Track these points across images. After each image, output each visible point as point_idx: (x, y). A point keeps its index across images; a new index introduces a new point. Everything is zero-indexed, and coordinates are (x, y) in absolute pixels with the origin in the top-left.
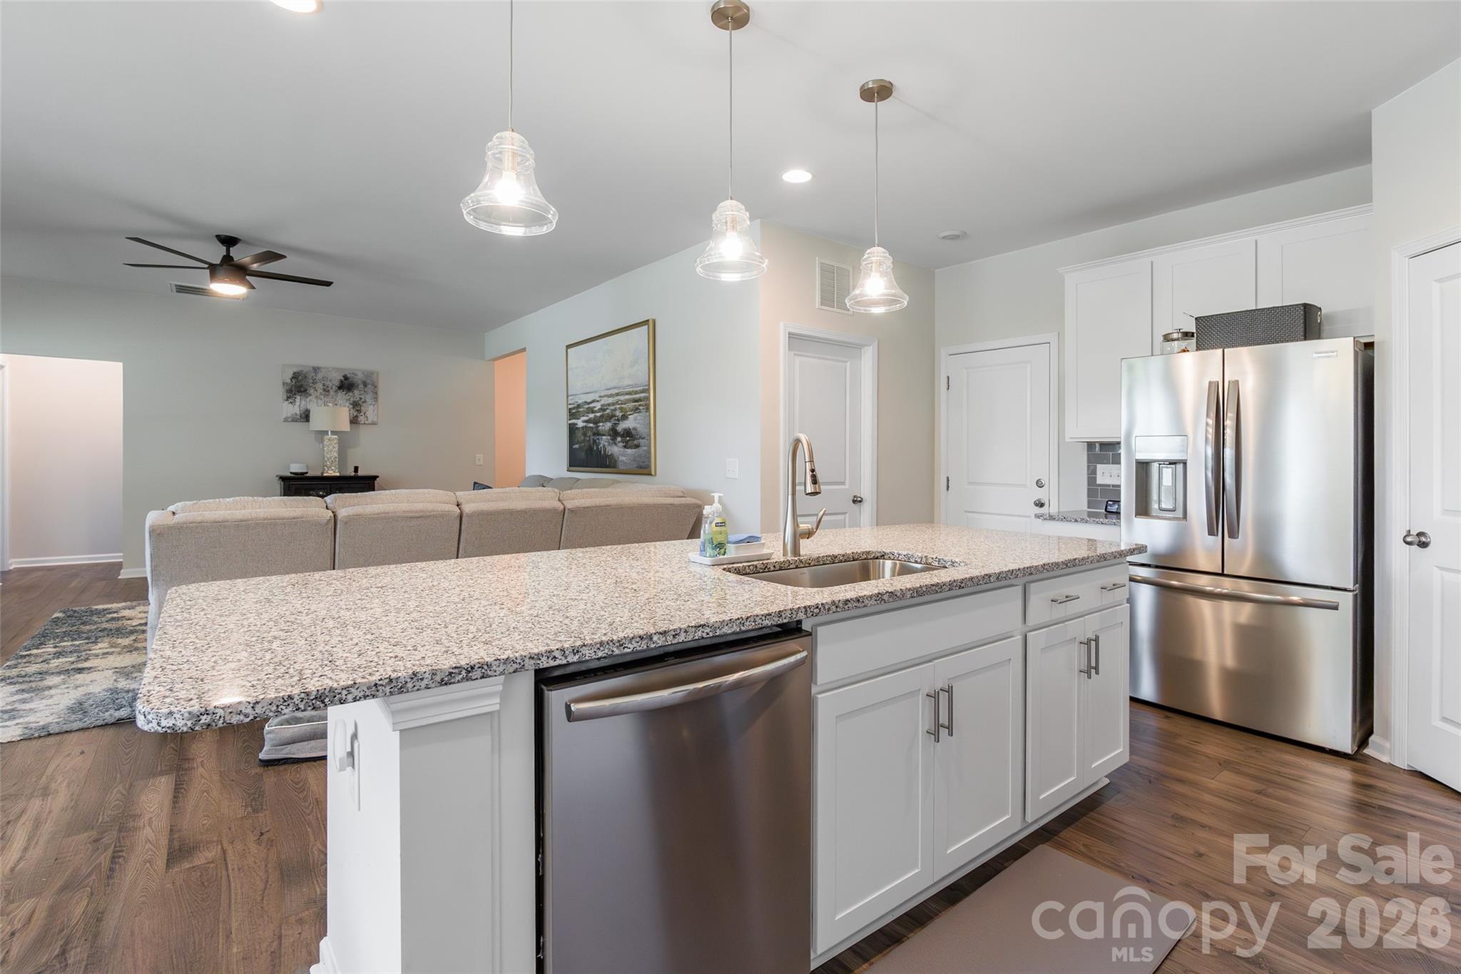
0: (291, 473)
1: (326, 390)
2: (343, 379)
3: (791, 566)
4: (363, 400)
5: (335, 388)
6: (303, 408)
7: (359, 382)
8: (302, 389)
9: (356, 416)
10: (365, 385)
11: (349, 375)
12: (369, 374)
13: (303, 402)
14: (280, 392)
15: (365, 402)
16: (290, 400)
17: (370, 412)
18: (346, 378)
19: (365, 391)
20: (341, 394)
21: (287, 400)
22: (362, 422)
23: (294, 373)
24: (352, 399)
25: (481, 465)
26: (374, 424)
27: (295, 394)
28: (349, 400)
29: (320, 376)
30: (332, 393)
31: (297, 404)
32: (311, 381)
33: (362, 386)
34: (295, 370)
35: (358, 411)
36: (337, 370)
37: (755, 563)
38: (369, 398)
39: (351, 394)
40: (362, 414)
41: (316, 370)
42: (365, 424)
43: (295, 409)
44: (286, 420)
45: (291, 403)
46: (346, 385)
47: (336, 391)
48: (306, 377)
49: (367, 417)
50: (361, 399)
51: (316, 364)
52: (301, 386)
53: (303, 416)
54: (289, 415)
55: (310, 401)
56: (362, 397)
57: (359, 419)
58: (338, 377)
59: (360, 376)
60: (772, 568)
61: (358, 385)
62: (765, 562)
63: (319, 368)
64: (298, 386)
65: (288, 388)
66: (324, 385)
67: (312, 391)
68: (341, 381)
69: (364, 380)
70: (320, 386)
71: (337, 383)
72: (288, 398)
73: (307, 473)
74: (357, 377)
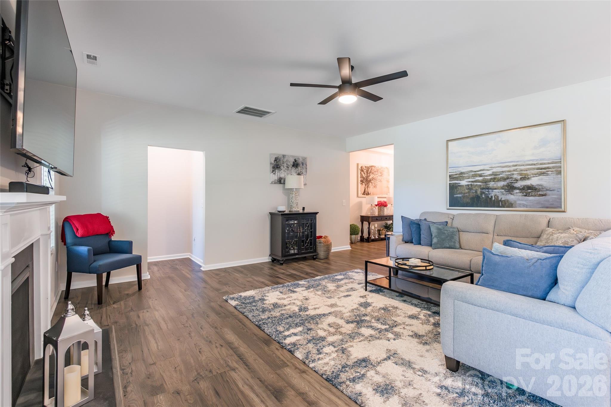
0: (278, 211)
1: (288, 167)
2: (294, 161)
4: (302, 172)
5: (291, 166)
6: (279, 177)
7: (301, 163)
8: (279, 167)
10: (303, 164)
11: (296, 159)
12: (305, 159)
13: (279, 173)
14: (268, 168)
16: (274, 172)
20: (293, 169)
23: (276, 158)
25: (344, 206)
26: (305, 185)
27: (276, 169)
28: (296, 172)
29: (285, 160)
30: (290, 168)
31: (277, 174)
32: (282, 162)
34: (276, 156)
36: (292, 156)
38: (304, 171)
39: (297, 169)
43: (275, 177)
44: (272, 183)
45: (274, 174)
46: (296, 165)
47: (292, 167)
48: (280, 160)
50: (301, 171)
51: (284, 153)
52: (278, 165)
53: (279, 181)
54: (273, 180)
55: (282, 172)
56: (302, 171)
58: (292, 160)
61: (300, 165)
63: (285, 155)
65: (273, 165)
66: (287, 164)
67: (282, 167)
69: (302, 162)
70: (285, 165)
71: (292, 163)
72: (273, 171)
73: (285, 211)
74: (300, 160)
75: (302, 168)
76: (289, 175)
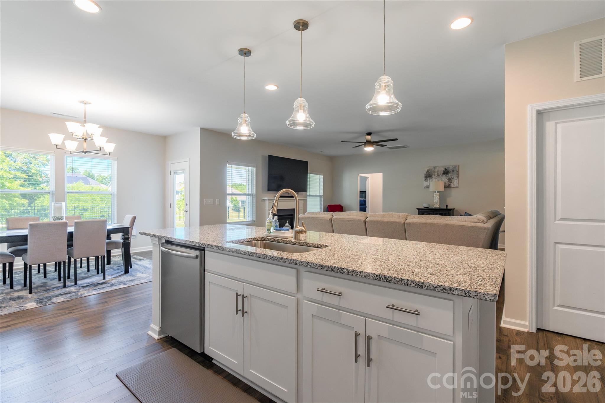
0: (424, 207)
1: (438, 175)
2: (444, 170)
3: (288, 243)
5: (441, 174)
6: (428, 183)
7: (451, 170)
9: (450, 184)
10: (453, 171)
12: (455, 167)
13: (429, 181)
14: (423, 178)
15: (453, 178)
17: (455, 182)
18: (446, 169)
19: (453, 174)
20: (444, 176)
21: (425, 180)
22: (452, 187)
23: (427, 170)
24: (448, 178)
26: (457, 187)
27: (428, 178)
28: (447, 178)
29: (436, 170)
30: (440, 176)
32: (433, 172)
33: (452, 172)
34: (428, 169)
35: (450, 182)
36: (442, 166)
37: (274, 238)
38: (455, 176)
39: (448, 176)
40: (452, 183)
41: (435, 168)
42: (453, 187)
43: (426, 184)
44: (425, 188)
45: (426, 181)
46: (446, 172)
48: (431, 171)
49: (454, 185)
51: (435, 166)
52: (430, 174)
54: (425, 186)
55: (431, 180)
56: (452, 176)
57: (451, 186)
58: (442, 169)
59: (451, 168)
60: (280, 242)
61: (450, 172)
62: (277, 238)
63: (436, 167)
64: (429, 175)
65: (425, 176)
66: (437, 173)
67: (433, 176)
68: (444, 171)
69: (452, 169)
71: (442, 172)
72: (425, 179)
73: (429, 207)
74: (450, 168)
75: (452, 174)
76: (440, 181)
